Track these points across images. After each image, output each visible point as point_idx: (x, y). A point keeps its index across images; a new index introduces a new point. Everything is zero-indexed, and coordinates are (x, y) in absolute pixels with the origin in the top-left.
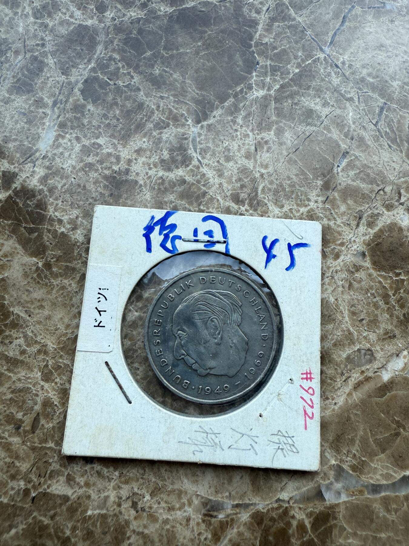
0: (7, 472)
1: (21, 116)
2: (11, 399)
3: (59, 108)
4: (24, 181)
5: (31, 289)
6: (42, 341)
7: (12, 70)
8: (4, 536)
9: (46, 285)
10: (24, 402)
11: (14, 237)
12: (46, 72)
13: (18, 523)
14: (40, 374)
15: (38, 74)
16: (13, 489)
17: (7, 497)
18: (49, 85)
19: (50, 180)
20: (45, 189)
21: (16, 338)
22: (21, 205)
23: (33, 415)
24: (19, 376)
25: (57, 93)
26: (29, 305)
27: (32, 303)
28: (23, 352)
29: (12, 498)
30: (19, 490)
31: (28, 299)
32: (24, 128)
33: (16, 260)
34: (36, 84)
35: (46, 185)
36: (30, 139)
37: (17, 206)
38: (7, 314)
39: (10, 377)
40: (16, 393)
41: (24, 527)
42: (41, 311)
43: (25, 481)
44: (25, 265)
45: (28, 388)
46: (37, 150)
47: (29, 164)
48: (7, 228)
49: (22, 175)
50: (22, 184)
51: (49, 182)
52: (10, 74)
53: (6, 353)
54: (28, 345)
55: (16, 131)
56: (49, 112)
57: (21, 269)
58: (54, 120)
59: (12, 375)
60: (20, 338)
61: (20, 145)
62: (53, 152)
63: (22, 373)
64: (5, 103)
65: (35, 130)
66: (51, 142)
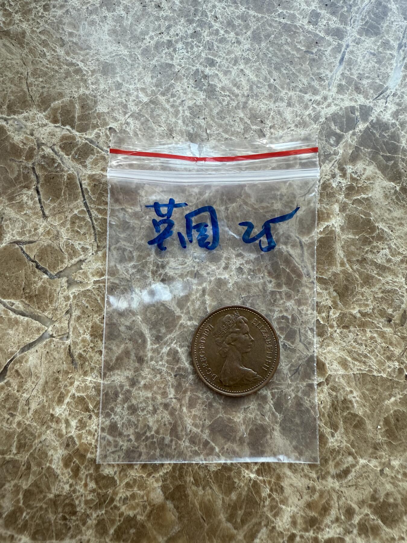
0: (384, 354)
1: (372, 56)
2: (382, 298)
3: (404, 51)
4: (379, 115)
5: (392, 209)
6: (404, 253)
7: (361, 13)
8: (386, 402)
9: (404, 206)
10: (393, 300)
11: (374, 164)
12: (390, 17)
13: (396, 393)
14: (404, 279)
15: (383, 18)
16: (389, 367)
17: (385, 373)
18: (394, 29)
19: (401, 115)
20: (397, 123)
21: (383, 249)
22: (378, 136)
23: (401, 312)
24: (387, 279)
25: (401, 37)
26: (391, 222)
27: (393, 220)
28: (389, 261)
29: (389, 374)
30: (394, 369)
31: (390, 217)
32: (374, 66)
33: (378, 183)
34: (382, 27)
35: (397, 119)
36: (381, 77)
37: (375, 137)
38: (373, 229)
39: (380, 280)
40: (386, 293)
41: (401, 397)
42: (401, 228)
43: (398, 362)
44: (385, 188)
45: (395, 290)
46: (387, 88)
47: (382, 100)
48: (367, 155)
49: (376, 109)
50: (377, 117)
51: (400, 116)
52: (359, 17)
53: (375, 260)
54: (393, 255)
55: (368, 69)
56: (395, 53)
57: (382, 192)
58: (400, 61)
59: (381, 278)
60: (385, 249)
61: (373, 82)
62: (402, 90)
63: (390, 278)
64: (357, 43)
65: (385, 70)
66: (399, 81)
